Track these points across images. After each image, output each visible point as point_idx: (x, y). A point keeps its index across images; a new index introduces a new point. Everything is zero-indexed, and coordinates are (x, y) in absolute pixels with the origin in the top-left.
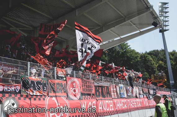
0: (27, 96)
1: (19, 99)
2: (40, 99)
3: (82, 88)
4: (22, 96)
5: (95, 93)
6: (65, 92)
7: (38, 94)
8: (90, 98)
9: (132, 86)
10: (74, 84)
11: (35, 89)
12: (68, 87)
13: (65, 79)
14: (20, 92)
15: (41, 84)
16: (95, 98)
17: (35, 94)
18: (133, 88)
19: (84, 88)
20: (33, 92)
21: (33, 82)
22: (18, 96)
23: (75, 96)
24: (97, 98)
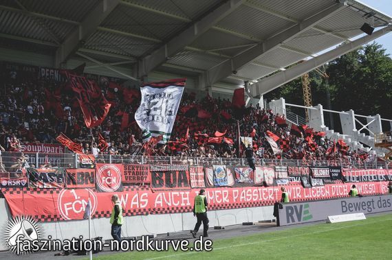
0: (35, 190)
1: (25, 192)
2: (52, 192)
3: (124, 176)
4: (29, 189)
5: (153, 181)
6: (92, 183)
7: (51, 187)
8: (140, 189)
9: (252, 166)
10: (109, 172)
11: (47, 181)
12: (97, 177)
13: (92, 167)
14: (26, 185)
15: (55, 175)
16: (150, 189)
17: (45, 187)
18: (254, 169)
19: (128, 175)
20: (43, 185)
21: (43, 174)
22: (25, 189)
23: (110, 187)
24: (154, 189)
